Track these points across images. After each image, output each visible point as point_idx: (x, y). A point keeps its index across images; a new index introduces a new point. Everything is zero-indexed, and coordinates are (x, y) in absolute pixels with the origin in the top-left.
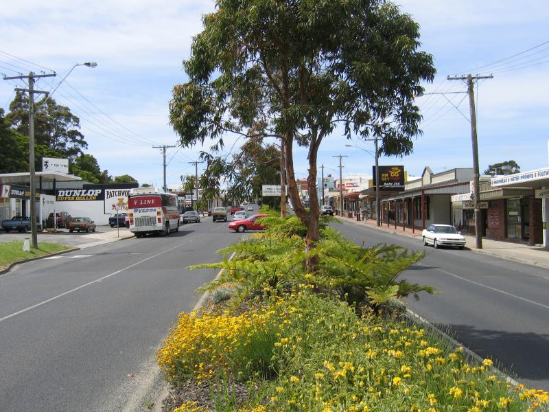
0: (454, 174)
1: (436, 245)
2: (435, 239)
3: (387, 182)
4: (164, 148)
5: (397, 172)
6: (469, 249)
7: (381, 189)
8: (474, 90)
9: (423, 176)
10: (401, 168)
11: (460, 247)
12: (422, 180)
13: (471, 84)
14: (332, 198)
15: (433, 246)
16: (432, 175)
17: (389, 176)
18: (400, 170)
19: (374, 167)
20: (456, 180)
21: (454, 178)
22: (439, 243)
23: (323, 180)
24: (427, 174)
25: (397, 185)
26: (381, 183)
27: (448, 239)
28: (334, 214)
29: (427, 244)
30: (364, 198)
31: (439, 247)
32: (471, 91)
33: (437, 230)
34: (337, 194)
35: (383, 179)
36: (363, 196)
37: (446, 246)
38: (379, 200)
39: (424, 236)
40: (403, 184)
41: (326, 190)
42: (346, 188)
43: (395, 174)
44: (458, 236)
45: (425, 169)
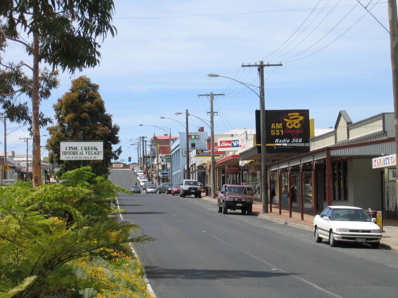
0: (381, 122)
1: (331, 241)
2: (331, 231)
3: (281, 137)
5: (297, 121)
6: (387, 247)
7: (270, 150)
9: (336, 127)
10: (305, 113)
11: (372, 243)
12: (334, 133)
14: (201, 167)
15: (328, 243)
16: (350, 125)
17: (284, 127)
18: (302, 118)
19: (258, 113)
20: (384, 132)
21: (381, 129)
22: (336, 237)
23: (188, 136)
24: (343, 123)
25: (298, 142)
26: (271, 139)
27: (351, 231)
28: (203, 194)
29: (320, 240)
30: (246, 165)
31: (337, 244)
33: (335, 216)
34: (207, 160)
35: (273, 133)
36: (246, 162)
37: (349, 242)
38: (267, 168)
39: (316, 226)
40: (308, 141)
41: (193, 153)
42: (220, 150)
44: (370, 226)
45: (340, 115)
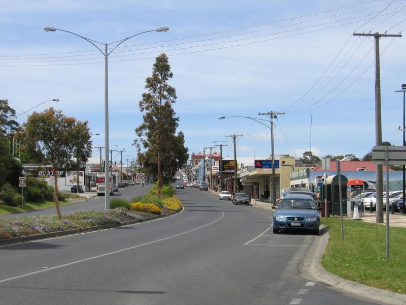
3: (227, 169)
4: (101, 148)
5: (233, 164)
7: (223, 173)
8: (236, 140)
13: (235, 138)
17: (229, 166)
23: (205, 161)
25: (233, 171)
32: (234, 141)
35: (225, 168)
43: (231, 165)
